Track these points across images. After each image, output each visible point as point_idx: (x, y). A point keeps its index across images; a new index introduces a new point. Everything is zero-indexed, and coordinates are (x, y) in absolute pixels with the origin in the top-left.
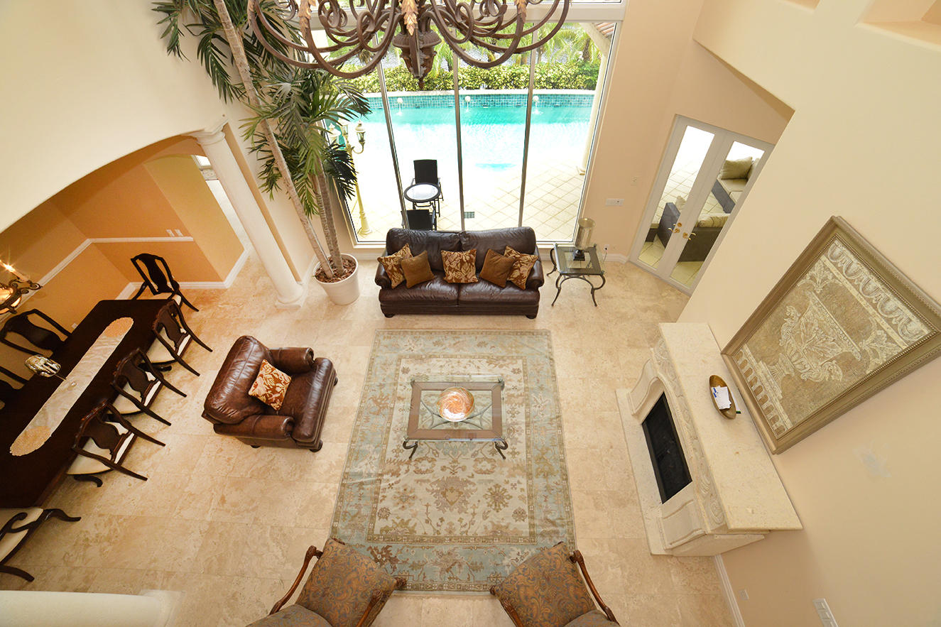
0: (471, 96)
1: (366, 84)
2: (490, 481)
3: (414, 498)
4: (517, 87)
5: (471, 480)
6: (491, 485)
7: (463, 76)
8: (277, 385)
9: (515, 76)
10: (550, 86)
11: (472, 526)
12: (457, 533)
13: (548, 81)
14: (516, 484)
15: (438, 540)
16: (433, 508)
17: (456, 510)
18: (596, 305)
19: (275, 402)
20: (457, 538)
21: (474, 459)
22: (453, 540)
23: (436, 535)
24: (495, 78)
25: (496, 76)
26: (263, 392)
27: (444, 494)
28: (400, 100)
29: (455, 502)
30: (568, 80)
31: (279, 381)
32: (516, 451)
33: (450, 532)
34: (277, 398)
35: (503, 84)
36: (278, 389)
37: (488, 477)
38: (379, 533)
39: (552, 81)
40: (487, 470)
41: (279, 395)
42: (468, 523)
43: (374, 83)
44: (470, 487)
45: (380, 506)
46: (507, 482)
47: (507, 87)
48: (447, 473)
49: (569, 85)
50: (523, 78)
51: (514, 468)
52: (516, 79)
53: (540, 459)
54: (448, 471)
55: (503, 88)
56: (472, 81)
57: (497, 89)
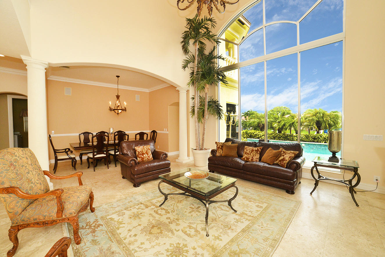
2: (184, 239)
3: (140, 218)
5: (175, 232)
6: (182, 243)
8: (145, 154)
11: (143, 251)
12: (131, 247)
14: (199, 254)
15: (119, 242)
16: (140, 228)
17: (147, 237)
18: (357, 205)
19: (139, 158)
20: (128, 250)
21: (188, 225)
22: (124, 249)
23: (122, 239)
26: (139, 151)
27: (153, 227)
29: (153, 234)
31: (147, 154)
32: (220, 238)
33: (130, 244)
34: (141, 157)
36: (144, 155)
37: (186, 237)
38: (108, 218)
40: (190, 234)
41: (143, 157)
42: (144, 248)
44: (170, 234)
45: (125, 211)
46: (194, 249)
48: (167, 221)
51: (208, 245)
53: (235, 254)
54: (169, 220)
55: (324, 142)
56: (306, 138)
57: (320, 142)
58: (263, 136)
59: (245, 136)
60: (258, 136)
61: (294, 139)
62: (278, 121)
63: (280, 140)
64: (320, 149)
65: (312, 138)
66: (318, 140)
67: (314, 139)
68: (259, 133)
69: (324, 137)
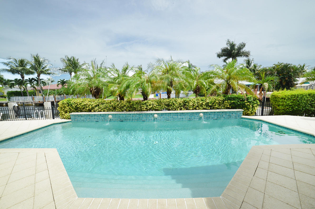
0: (158, 114)
1: (90, 107)
4: (187, 109)
7: (153, 103)
9: (187, 103)
10: (208, 107)
13: (207, 104)
24: (174, 104)
25: (174, 102)
28: (110, 116)
30: (219, 104)
35: (179, 107)
39: (210, 105)
43: (96, 106)
47: (181, 109)
49: (220, 107)
50: (191, 104)
52: (187, 104)
55: (179, 109)
56: (158, 106)
57: (175, 110)
58: (97, 107)
59: (66, 109)
60: (88, 108)
61: (143, 108)
62: (117, 81)
63: (123, 111)
64: (176, 119)
65: (166, 105)
66: (173, 107)
67: (168, 105)
68: (90, 103)
69: (179, 103)
